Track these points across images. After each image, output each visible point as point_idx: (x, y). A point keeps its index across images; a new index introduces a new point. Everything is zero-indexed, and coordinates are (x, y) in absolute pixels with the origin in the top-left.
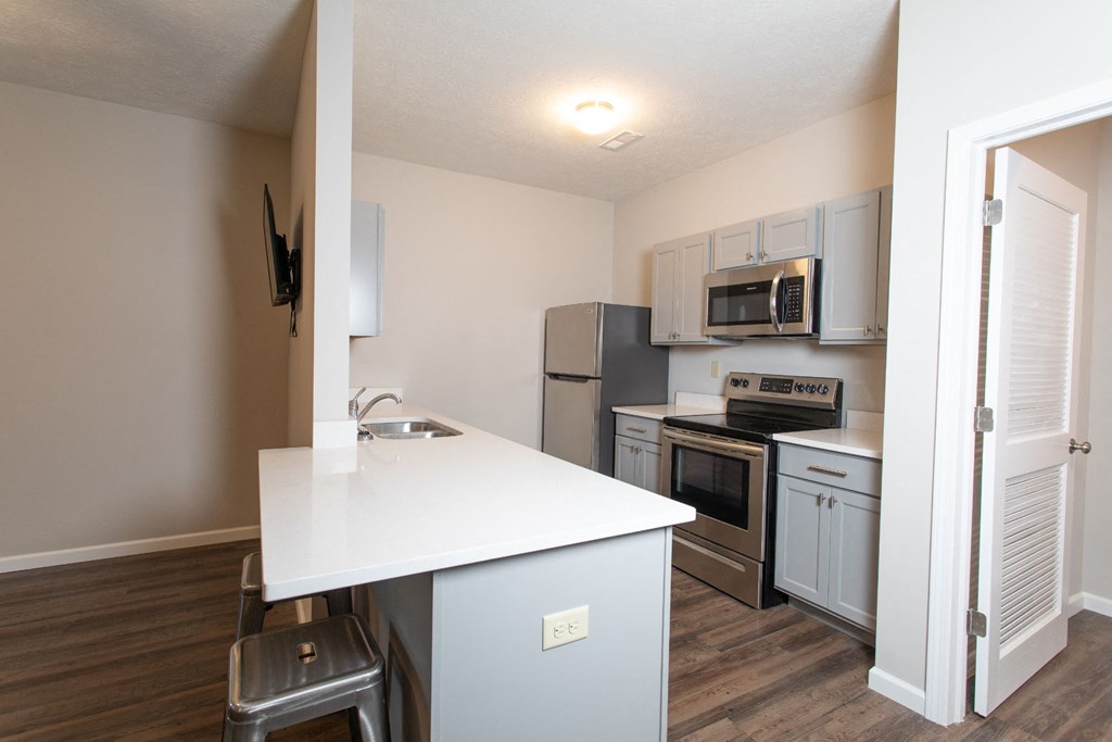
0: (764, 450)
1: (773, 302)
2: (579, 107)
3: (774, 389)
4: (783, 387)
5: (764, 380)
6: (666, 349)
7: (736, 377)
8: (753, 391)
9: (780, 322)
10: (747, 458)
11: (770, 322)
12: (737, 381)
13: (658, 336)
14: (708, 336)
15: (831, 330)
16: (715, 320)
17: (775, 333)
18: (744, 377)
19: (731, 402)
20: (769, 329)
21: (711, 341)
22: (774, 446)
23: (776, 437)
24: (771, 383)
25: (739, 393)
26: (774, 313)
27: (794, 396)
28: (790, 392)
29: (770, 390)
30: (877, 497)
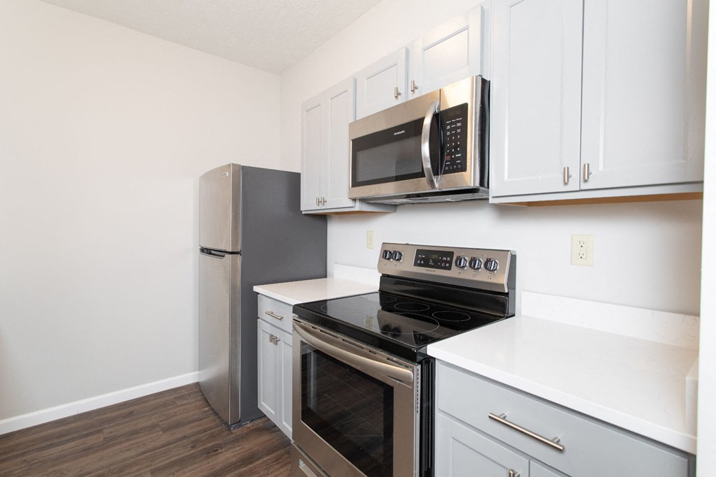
1: (425, 149)
3: (431, 263)
4: (442, 261)
5: (419, 252)
6: (322, 218)
7: (388, 248)
8: (406, 267)
9: (436, 174)
11: (422, 174)
12: (390, 254)
13: (308, 204)
14: (354, 200)
17: (430, 189)
18: (398, 249)
19: (385, 278)
20: (421, 185)
21: (358, 207)
23: (431, 349)
24: (429, 257)
25: (394, 268)
26: (427, 165)
27: (454, 274)
28: (449, 268)
29: (426, 265)
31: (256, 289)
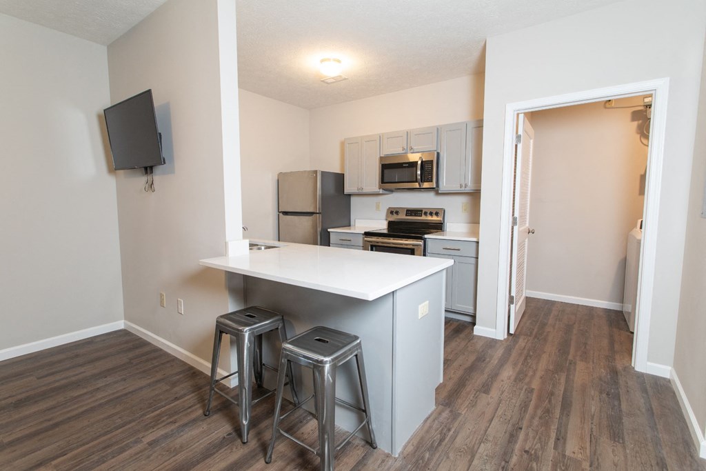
0: (421, 243)
1: (419, 172)
2: (322, 61)
3: (413, 214)
4: (418, 213)
5: (407, 210)
6: (349, 195)
7: (392, 210)
8: (402, 216)
9: (422, 182)
10: (413, 247)
11: (416, 182)
12: (392, 212)
13: (349, 189)
14: (381, 189)
15: (444, 185)
16: (385, 181)
17: (418, 187)
18: (398, 210)
19: (390, 223)
20: (417, 185)
22: (425, 240)
23: (426, 236)
24: (410, 212)
25: (394, 218)
26: (419, 177)
27: (423, 218)
28: (421, 216)
29: (411, 215)
30: (477, 258)
31: (329, 230)
